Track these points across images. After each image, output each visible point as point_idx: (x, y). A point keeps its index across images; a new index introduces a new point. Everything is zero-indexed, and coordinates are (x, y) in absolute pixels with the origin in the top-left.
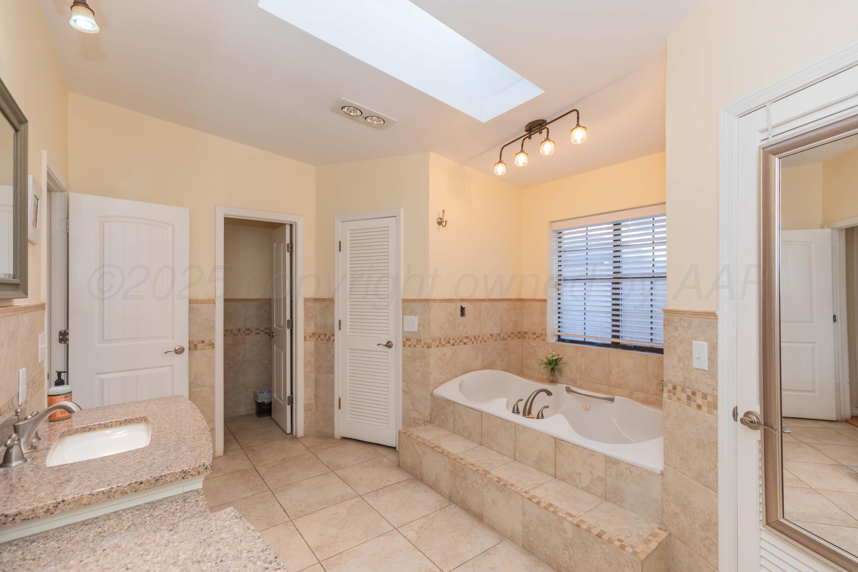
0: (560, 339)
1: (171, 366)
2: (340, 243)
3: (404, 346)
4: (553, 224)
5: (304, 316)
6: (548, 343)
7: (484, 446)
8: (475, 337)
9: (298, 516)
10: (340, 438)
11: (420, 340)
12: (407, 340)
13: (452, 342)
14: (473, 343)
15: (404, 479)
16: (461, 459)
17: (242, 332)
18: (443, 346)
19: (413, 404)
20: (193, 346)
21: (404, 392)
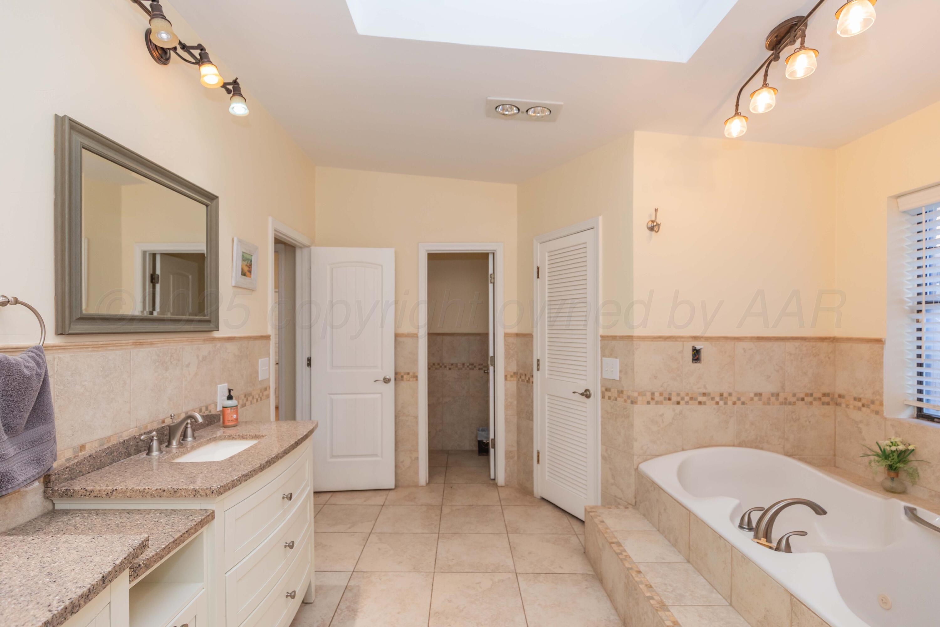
0: (921, 414)
1: (381, 393)
2: (538, 268)
3: (603, 397)
4: (899, 200)
5: (505, 353)
6: (886, 418)
7: (692, 564)
8: (721, 395)
9: (442, 571)
10: (539, 497)
11: (622, 392)
12: (606, 390)
13: (675, 399)
14: (717, 403)
15: (581, 573)
16: (639, 572)
17: (466, 367)
18: (657, 403)
19: (613, 477)
20: (399, 377)
21: (604, 458)
